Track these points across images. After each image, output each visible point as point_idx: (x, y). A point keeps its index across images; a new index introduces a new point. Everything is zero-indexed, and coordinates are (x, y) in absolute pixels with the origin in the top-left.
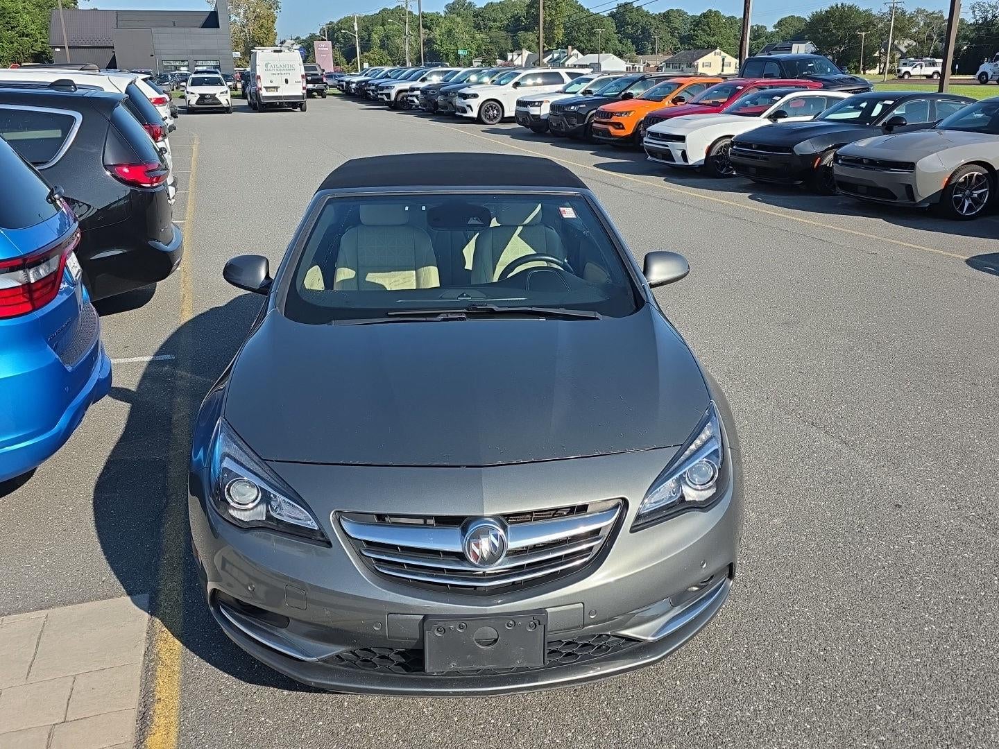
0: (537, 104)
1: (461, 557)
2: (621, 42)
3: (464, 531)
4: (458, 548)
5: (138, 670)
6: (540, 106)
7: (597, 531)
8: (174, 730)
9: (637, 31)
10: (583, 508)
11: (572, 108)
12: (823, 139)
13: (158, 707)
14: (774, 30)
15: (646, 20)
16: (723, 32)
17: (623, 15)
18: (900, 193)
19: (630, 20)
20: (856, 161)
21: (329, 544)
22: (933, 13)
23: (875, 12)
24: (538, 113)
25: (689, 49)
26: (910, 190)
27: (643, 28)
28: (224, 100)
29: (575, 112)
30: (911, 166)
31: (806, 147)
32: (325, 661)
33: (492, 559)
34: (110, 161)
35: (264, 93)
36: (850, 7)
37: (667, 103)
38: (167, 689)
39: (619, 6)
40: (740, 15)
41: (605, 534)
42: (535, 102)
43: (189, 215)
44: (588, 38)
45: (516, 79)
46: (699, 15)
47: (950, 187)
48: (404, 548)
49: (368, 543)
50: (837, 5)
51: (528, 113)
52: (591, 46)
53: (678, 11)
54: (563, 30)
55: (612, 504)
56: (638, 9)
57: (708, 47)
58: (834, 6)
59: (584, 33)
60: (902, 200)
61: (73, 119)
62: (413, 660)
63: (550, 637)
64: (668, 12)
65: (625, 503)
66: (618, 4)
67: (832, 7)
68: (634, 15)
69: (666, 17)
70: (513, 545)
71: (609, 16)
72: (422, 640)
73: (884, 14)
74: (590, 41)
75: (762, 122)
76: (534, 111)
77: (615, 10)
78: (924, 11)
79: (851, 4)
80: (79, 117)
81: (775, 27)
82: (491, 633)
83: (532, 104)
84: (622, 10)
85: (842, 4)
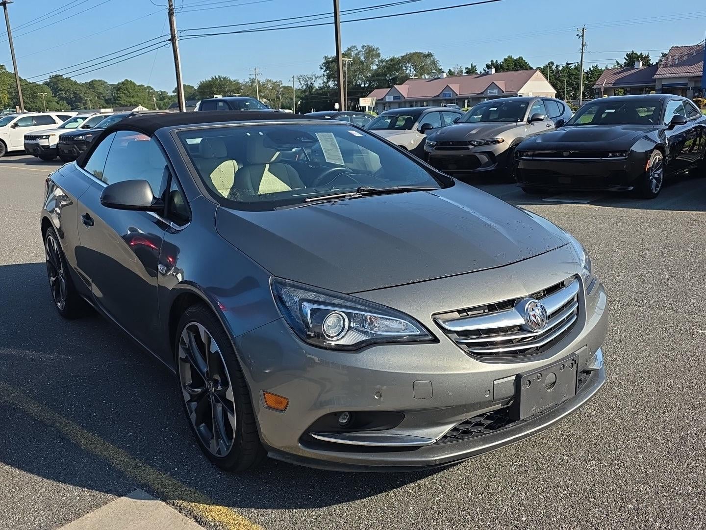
0: (44, 137)
2: (58, 103)
6: (48, 138)
9: (70, 95)
11: (81, 137)
14: (173, 94)
15: (76, 87)
16: (139, 95)
17: (55, 84)
19: (62, 88)
22: (276, 82)
23: (241, 81)
24: (47, 144)
25: (116, 107)
27: (75, 93)
29: (83, 140)
36: (225, 78)
39: (51, 78)
42: (43, 136)
44: (32, 100)
45: (14, 121)
46: (116, 84)
50: (215, 77)
51: (38, 145)
52: (36, 106)
53: (100, 81)
54: (8, 95)
56: (68, 79)
57: (130, 105)
58: (214, 77)
59: (28, 96)
64: (92, 81)
66: (50, 76)
67: (213, 78)
68: (65, 84)
69: (91, 85)
70: (550, 311)
71: (44, 84)
73: (247, 82)
74: (34, 102)
76: (43, 142)
77: (48, 80)
78: (270, 80)
79: (225, 76)
81: (174, 92)
82: (553, 377)
83: (41, 137)
84: (54, 80)
85: (219, 76)
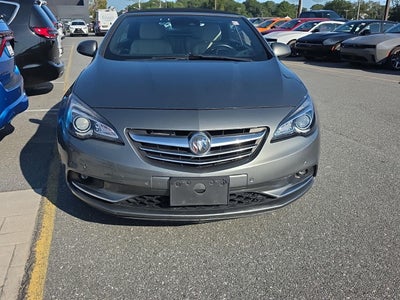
1: (188, 150)
2: (248, 14)
3: (189, 138)
4: (187, 146)
5: (35, 216)
7: (255, 141)
8: (50, 238)
10: (247, 130)
12: (335, 39)
13: (43, 230)
17: (249, 3)
18: (369, 58)
19: (251, 5)
20: (351, 46)
21: (123, 144)
26: (373, 57)
27: (257, 8)
28: (85, 31)
30: (374, 47)
31: (328, 42)
32: (121, 202)
33: (203, 150)
34: (32, 25)
35: (101, 28)
37: (269, 28)
38: (48, 223)
40: (298, 3)
41: (258, 143)
43: (69, 66)
47: (391, 56)
48: (160, 146)
49: (142, 143)
54: (224, 9)
55: (261, 129)
57: (283, 16)
59: (233, 10)
60: (370, 61)
61: (15, 6)
62: (164, 201)
63: (231, 192)
65: (268, 129)
69: (266, 3)
70: (213, 145)
72: (169, 190)
73: (356, 3)
75: (309, 33)
80: (18, 6)
82: (202, 187)
